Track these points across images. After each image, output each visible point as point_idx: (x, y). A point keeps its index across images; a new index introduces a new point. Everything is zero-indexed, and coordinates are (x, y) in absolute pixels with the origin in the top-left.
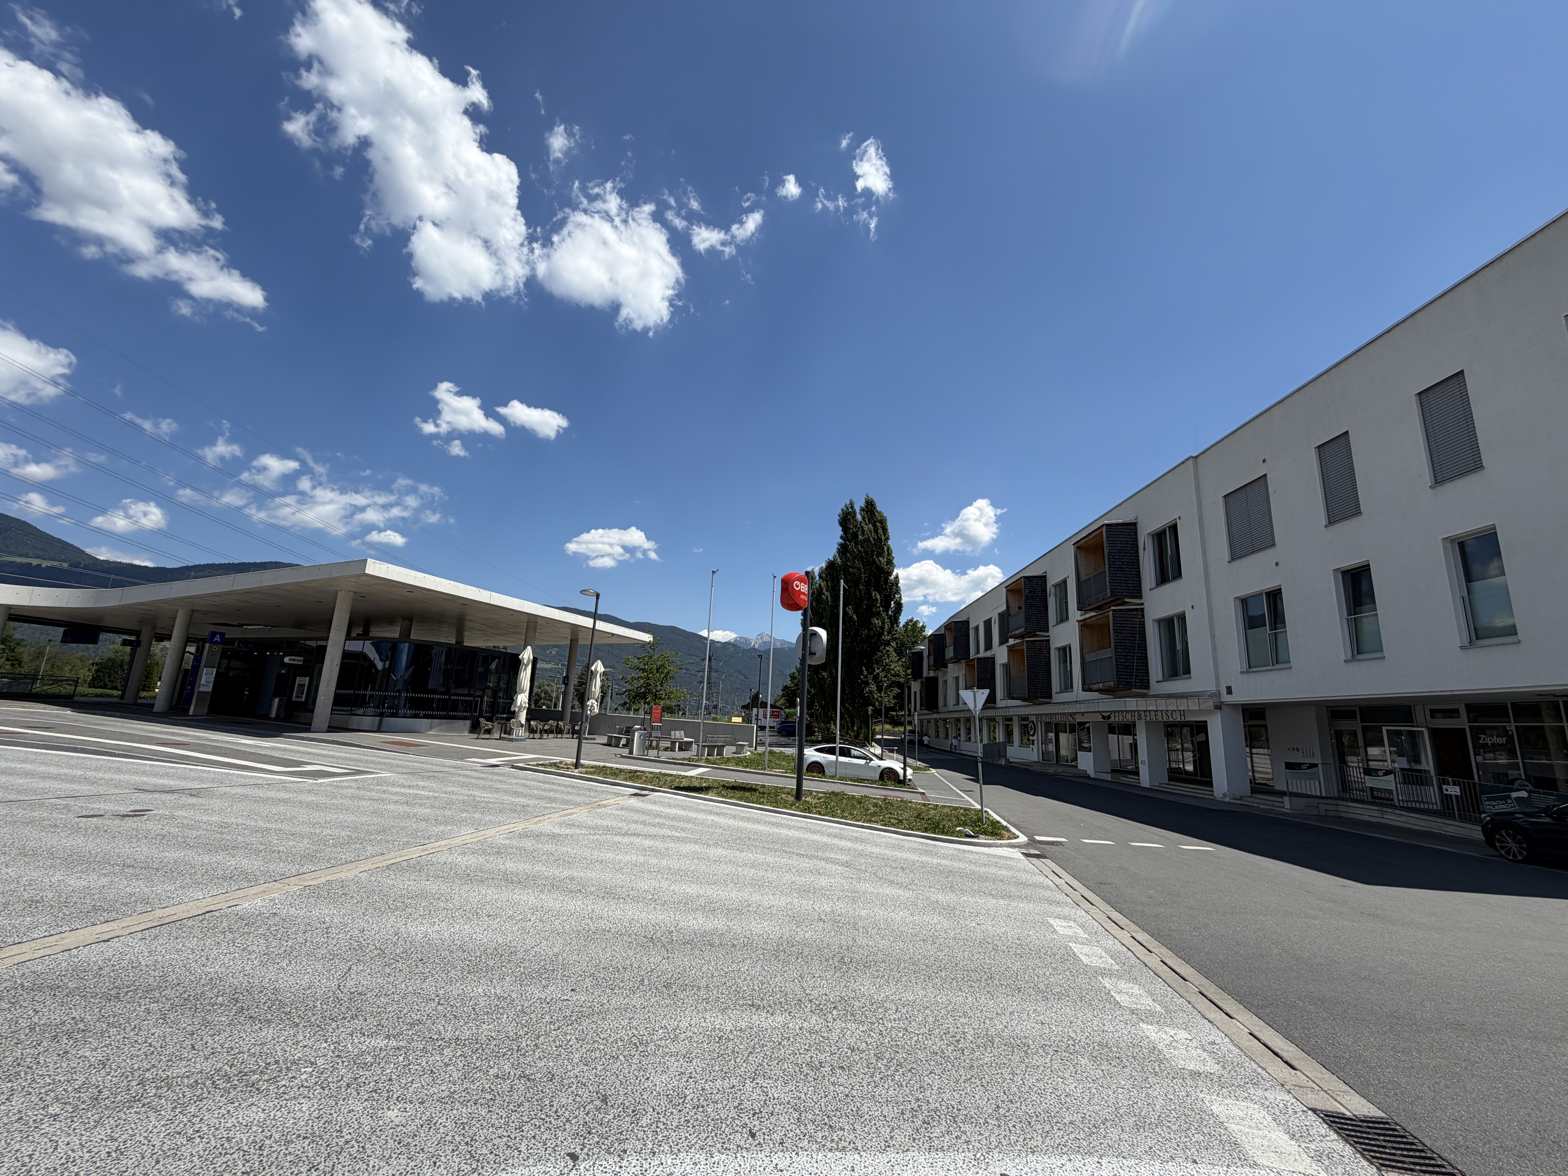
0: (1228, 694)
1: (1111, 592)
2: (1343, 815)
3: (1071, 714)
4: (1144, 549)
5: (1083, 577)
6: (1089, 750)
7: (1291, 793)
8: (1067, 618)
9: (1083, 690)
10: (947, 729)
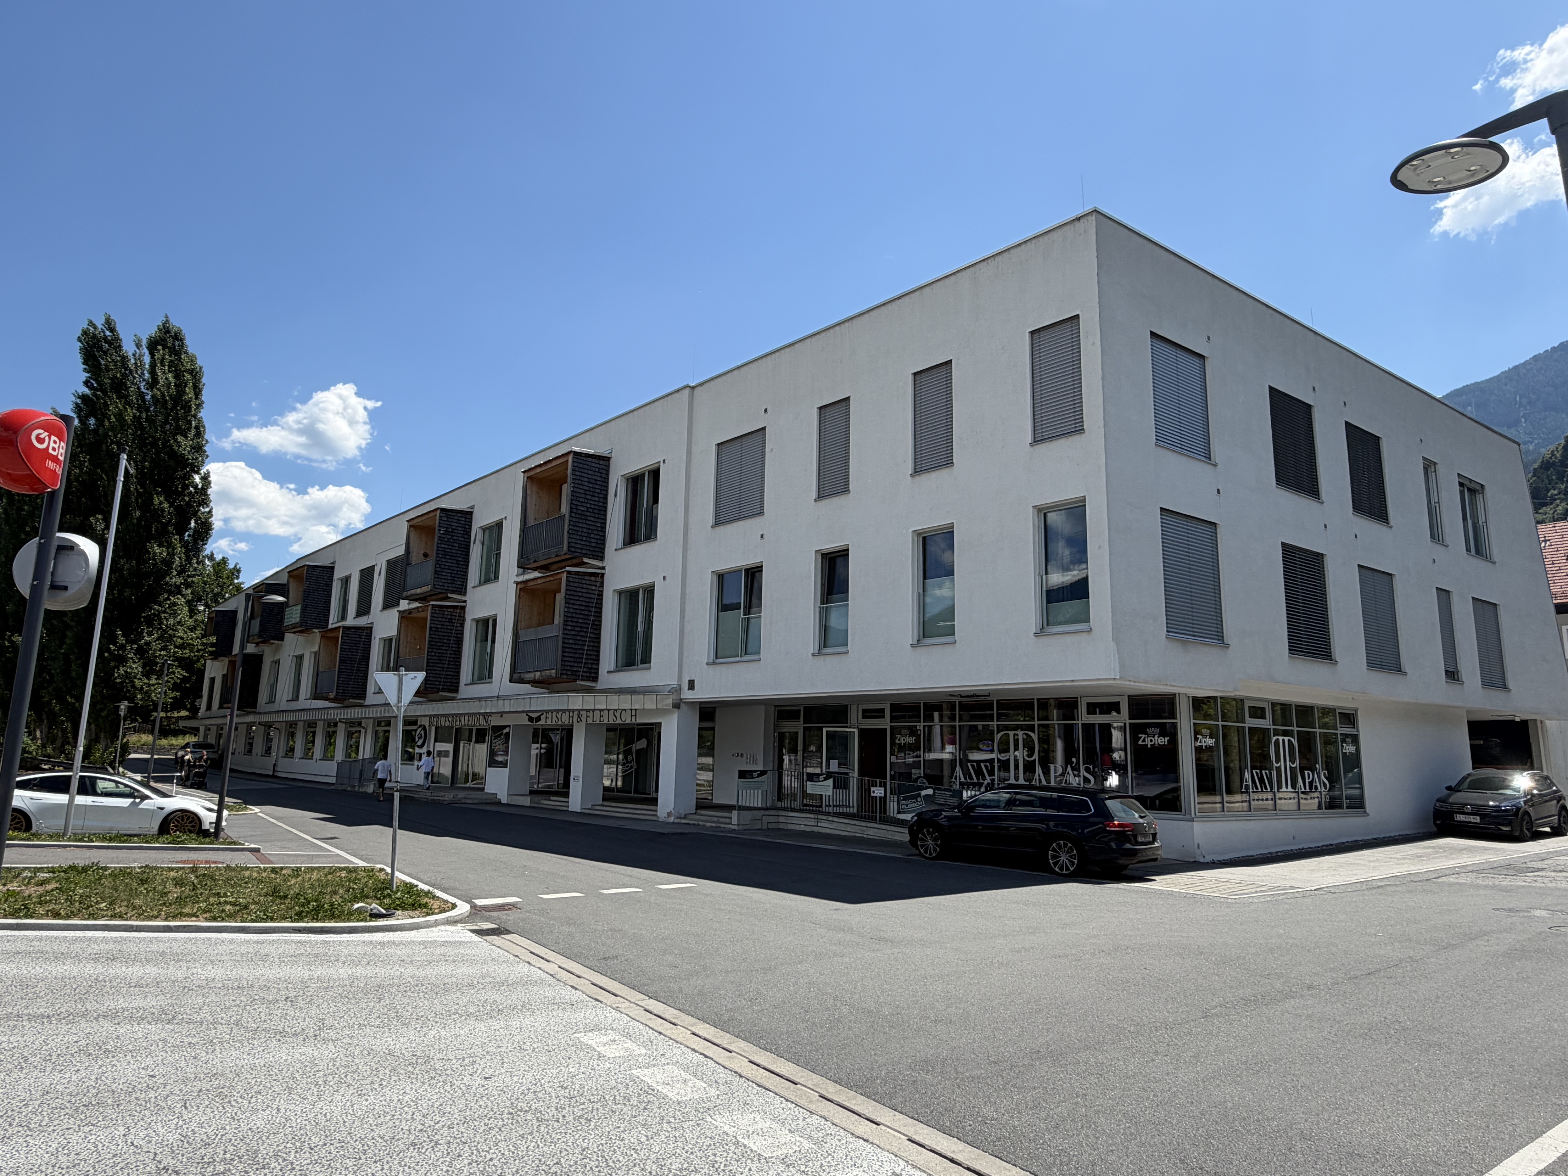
0: (689, 689)
1: (569, 547)
2: (781, 826)
3: (484, 715)
4: (616, 495)
5: (531, 522)
6: (504, 765)
7: (740, 807)
8: (496, 577)
9: (510, 681)
10: (269, 740)
